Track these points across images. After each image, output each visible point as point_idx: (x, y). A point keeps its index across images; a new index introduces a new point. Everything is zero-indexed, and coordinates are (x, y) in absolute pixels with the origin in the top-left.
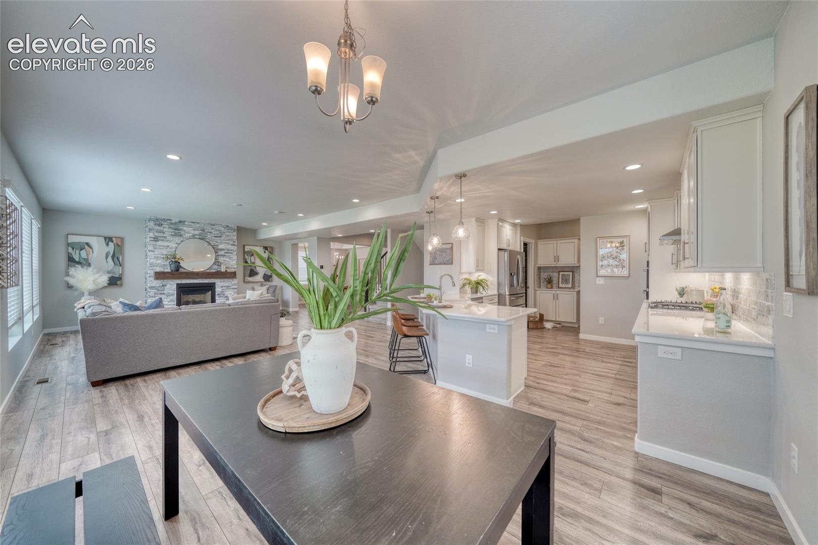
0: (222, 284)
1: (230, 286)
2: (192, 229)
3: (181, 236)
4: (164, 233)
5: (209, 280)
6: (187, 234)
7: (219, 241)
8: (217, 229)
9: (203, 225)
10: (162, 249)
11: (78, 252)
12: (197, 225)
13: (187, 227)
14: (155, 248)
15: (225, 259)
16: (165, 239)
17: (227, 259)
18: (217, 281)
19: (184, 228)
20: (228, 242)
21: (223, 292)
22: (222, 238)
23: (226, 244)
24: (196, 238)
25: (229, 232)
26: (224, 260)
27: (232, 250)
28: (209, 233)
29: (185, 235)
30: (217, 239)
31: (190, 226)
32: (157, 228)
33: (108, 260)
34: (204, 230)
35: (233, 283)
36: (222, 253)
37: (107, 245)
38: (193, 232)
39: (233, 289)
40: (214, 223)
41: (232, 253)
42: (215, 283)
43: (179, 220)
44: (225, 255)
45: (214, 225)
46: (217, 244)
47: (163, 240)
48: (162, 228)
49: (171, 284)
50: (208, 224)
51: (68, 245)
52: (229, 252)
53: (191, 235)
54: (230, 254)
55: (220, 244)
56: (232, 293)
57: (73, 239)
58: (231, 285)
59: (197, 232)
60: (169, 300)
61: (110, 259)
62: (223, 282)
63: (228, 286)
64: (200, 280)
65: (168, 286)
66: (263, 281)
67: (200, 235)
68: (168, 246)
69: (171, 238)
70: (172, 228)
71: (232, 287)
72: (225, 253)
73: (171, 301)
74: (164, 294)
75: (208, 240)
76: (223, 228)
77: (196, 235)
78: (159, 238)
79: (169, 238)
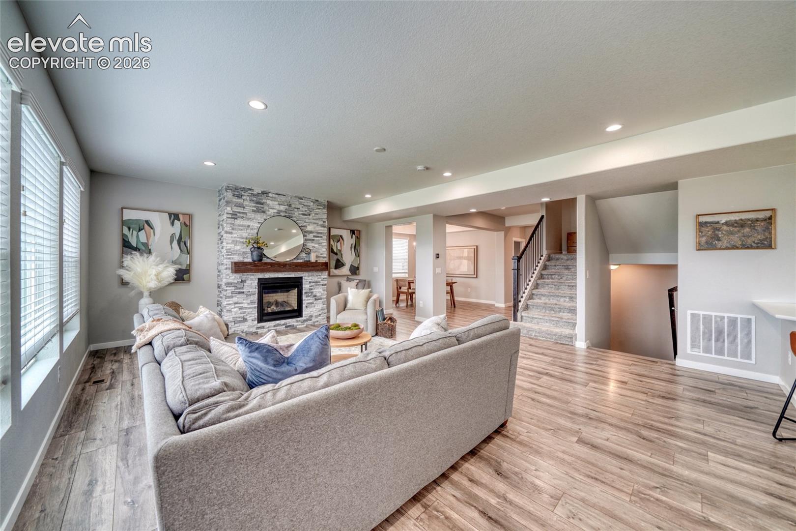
0: (310, 279)
1: (319, 282)
2: (277, 203)
3: (264, 212)
4: (244, 208)
5: (296, 273)
6: (271, 210)
7: (307, 220)
8: (305, 204)
9: (289, 198)
10: (242, 230)
11: (135, 233)
12: (283, 198)
13: (271, 200)
14: (233, 229)
15: (313, 245)
16: (245, 216)
17: (317, 246)
18: (304, 275)
19: (269, 202)
20: (317, 222)
21: (312, 289)
22: (311, 217)
23: (315, 225)
24: (281, 216)
25: (319, 209)
26: (313, 247)
27: (321, 233)
28: (296, 210)
29: (269, 211)
30: (305, 218)
31: (273, 199)
32: (236, 200)
33: (173, 245)
34: (290, 206)
35: (322, 277)
36: (310, 236)
37: (173, 224)
38: (277, 207)
39: (323, 285)
40: (301, 196)
41: (321, 237)
42: (301, 278)
43: (262, 190)
44: (313, 240)
45: (301, 199)
46: (305, 224)
47: (242, 218)
48: (242, 201)
49: (252, 279)
50: (295, 197)
51: (124, 223)
52: (318, 235)
53: (276, 211)
54: (320, 239)
55: (309, 225)
56: (321, 290)
57: (129, 215)
58: (320, 280)
59: (282, 208)
60: (249, 302)
61: (175, 243)
62: (312, 276)
63: (317, 282)
64: (285, 273)
65: (248, 282)
66: (350, 274)
67: (286, 213)
68: (249, 226)
69: (252, 215)
70: (253, 201)
71: (322, 282)
72: (314, 236)
73: (252, 303)
74: (243, 293)
75: (295, 219)
76: (312, 203)
77: (281, 211)
78: (238, 215)
79: (250, 215)
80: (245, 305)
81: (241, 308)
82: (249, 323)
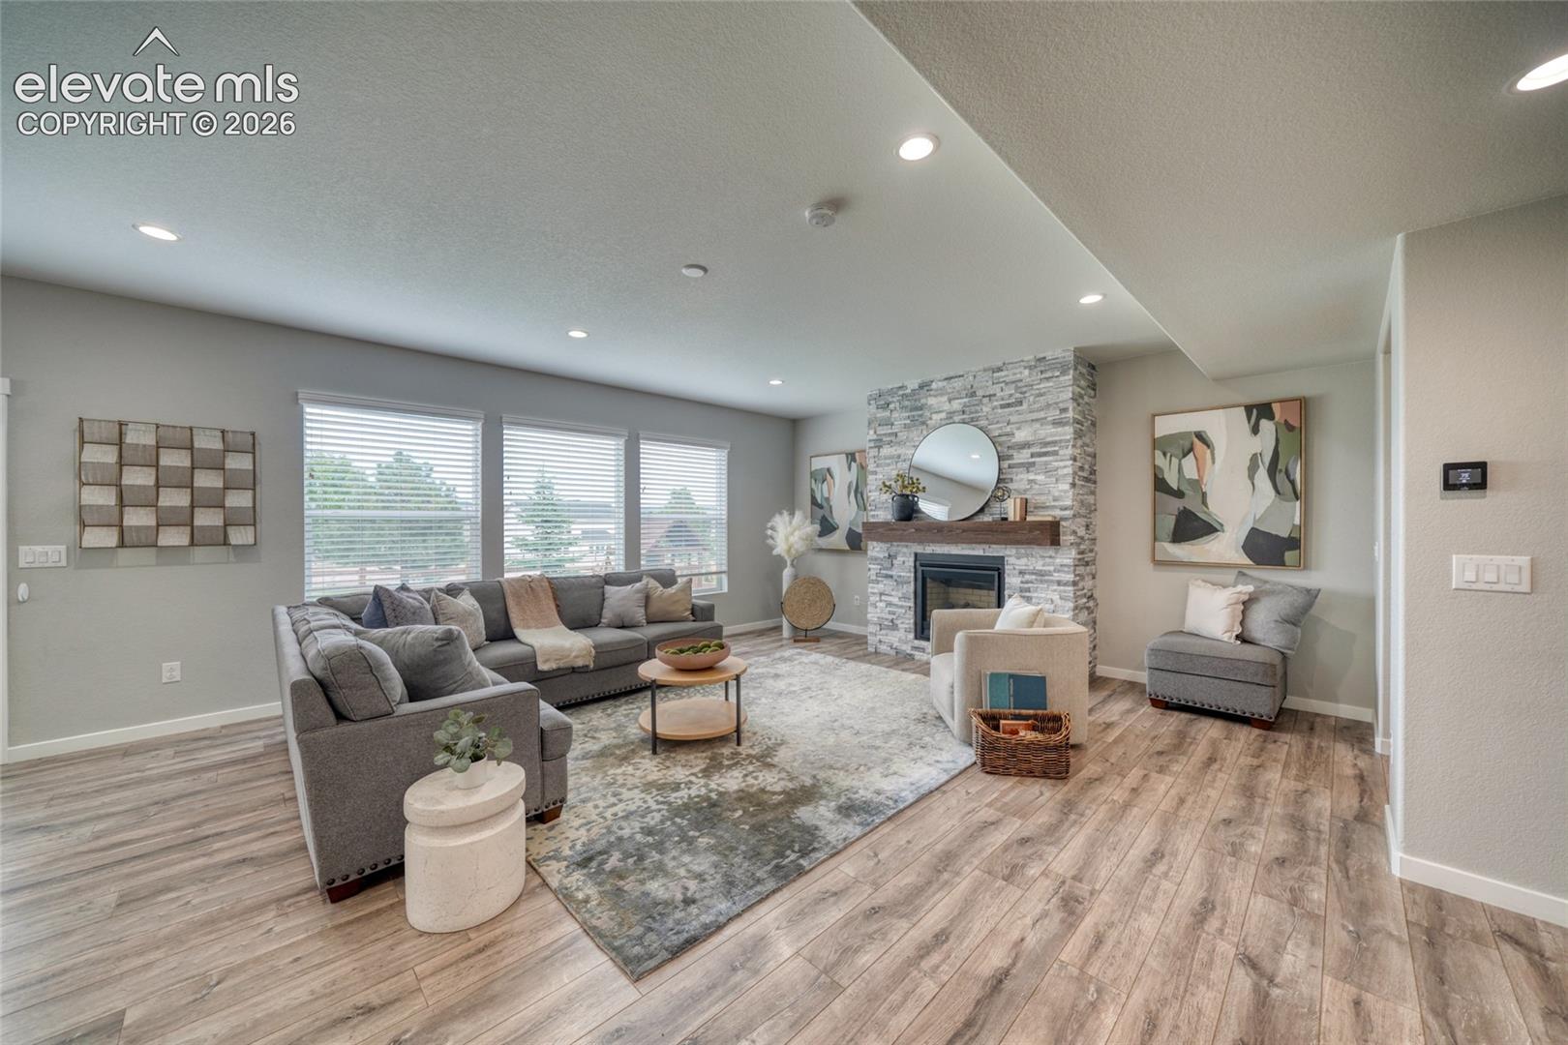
0: (1022, 563)
1: (1049, 573)
2: (945, 398)
3: (923, 423)
4: (892, 424)
5: (986, 546)
6: (934, 416)
7: (1013, 419)
8: (1007, 379)
9: (971, 378)
10: (889, 465)
13: (935, 396)
14: (878, 466)
15: (1032, 477)
16: (894, 439)
17: (1041, 478)
18: (1008, 552)
19: (931, 401)
20: (1042, 415)
21: (1028, 590)
22: (1025, 406)
23: (1037, 425)
24: (954, 423)
25: (1047, 379)
26: (1031, 481)
27: (1054, 443)
28: (985, 400)
29: (931, 419)
30: (1010, 414)
31: (941, 392)
32: (881, 414)
34: (973, 394)
35: (1058, 561)
36: (1022, 456)
38: (947, 407)
39: (1059, 583)
40: (999, 364)
41: (1055, 453)
42: (1003, 557)
43: (919, 381)
44: (1033, 464)
45: (1000, 370)
46: (1008, 429)
47: (890, 443)
48: (888, 413)
49: (904, 554)
50: (985, 370)
52: (1046, 449)
53: (943, 415)
54: (1051, 458)
55: (1019, 429)
56: (1056, 597)
58: (1052, 568)
59: (956, 405)
60: (900, 595)
62: (1027, 556)
63: (1040, 574)
64: (964, 546)
65: (900, 559)
66: (1249, 562)
67: (964, 412)
68: (899, 456)
70: (906, 407)
71: (1057, 576)
72: (1032, 456)
74: (891, 577)
75: (983, 423)
76: (1027, 372)
78: (884, 439)
79: (902, 436)
80: (895, 600)
81: (889, 604)
82: (901, 634)
